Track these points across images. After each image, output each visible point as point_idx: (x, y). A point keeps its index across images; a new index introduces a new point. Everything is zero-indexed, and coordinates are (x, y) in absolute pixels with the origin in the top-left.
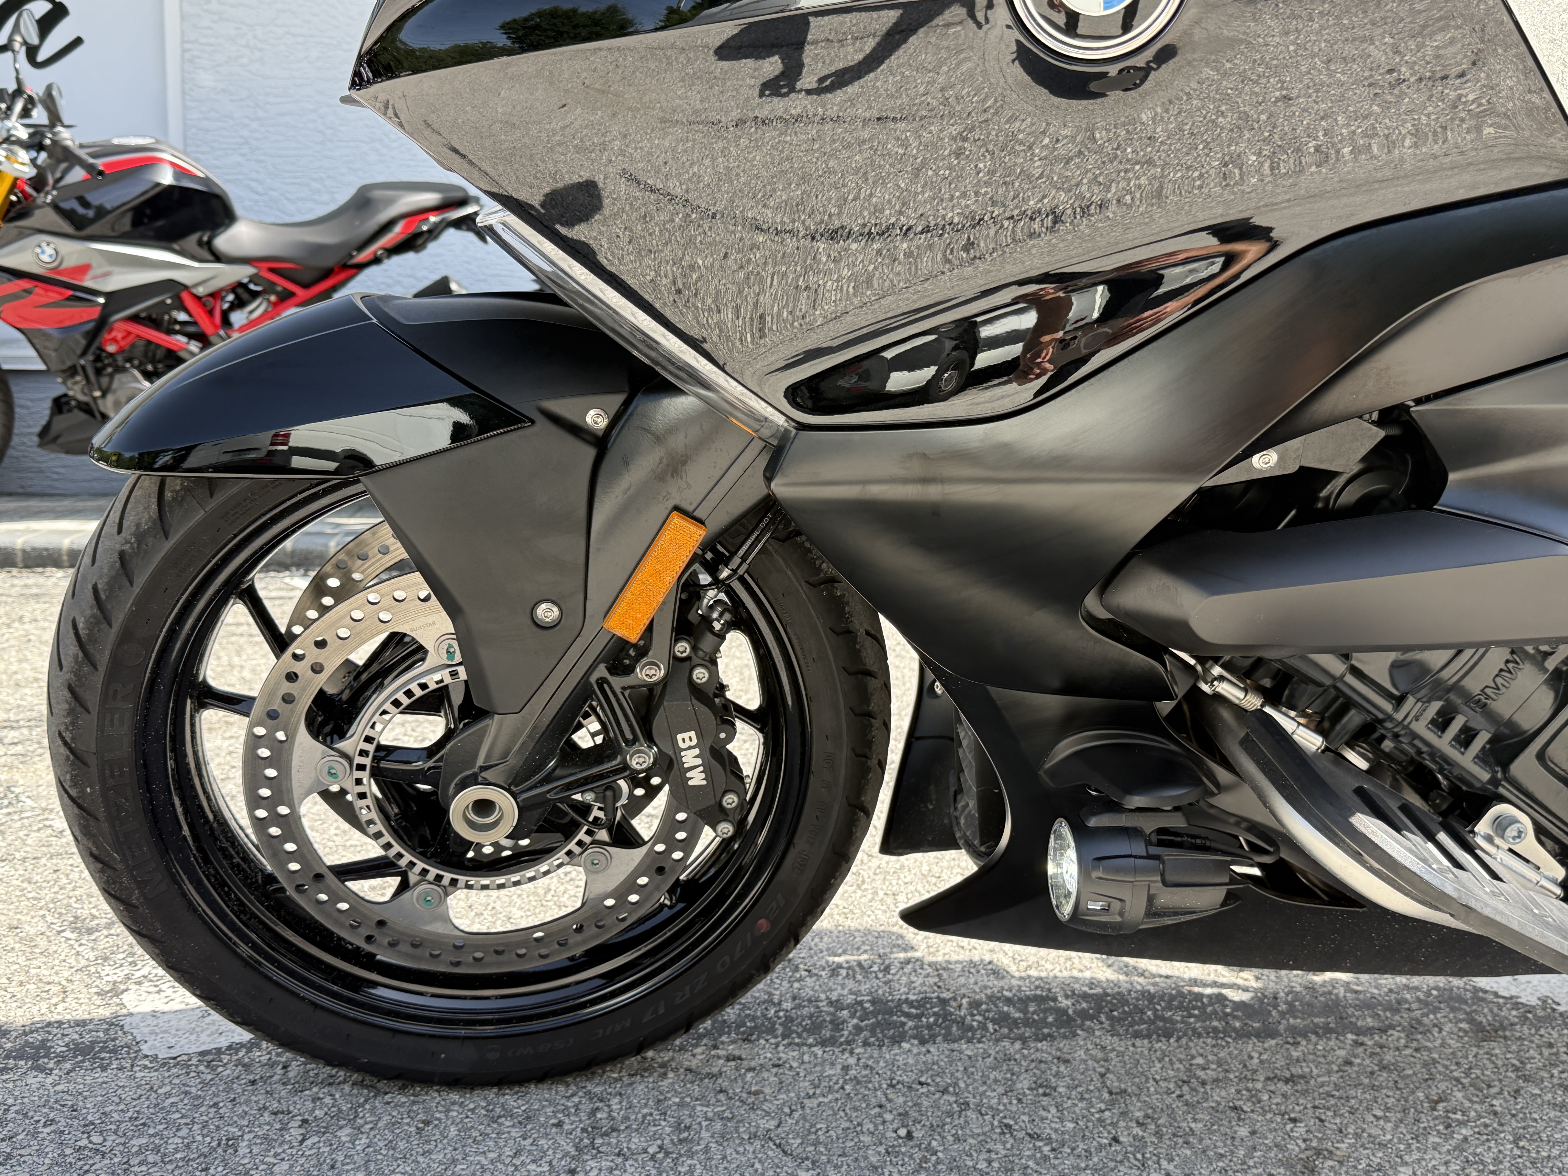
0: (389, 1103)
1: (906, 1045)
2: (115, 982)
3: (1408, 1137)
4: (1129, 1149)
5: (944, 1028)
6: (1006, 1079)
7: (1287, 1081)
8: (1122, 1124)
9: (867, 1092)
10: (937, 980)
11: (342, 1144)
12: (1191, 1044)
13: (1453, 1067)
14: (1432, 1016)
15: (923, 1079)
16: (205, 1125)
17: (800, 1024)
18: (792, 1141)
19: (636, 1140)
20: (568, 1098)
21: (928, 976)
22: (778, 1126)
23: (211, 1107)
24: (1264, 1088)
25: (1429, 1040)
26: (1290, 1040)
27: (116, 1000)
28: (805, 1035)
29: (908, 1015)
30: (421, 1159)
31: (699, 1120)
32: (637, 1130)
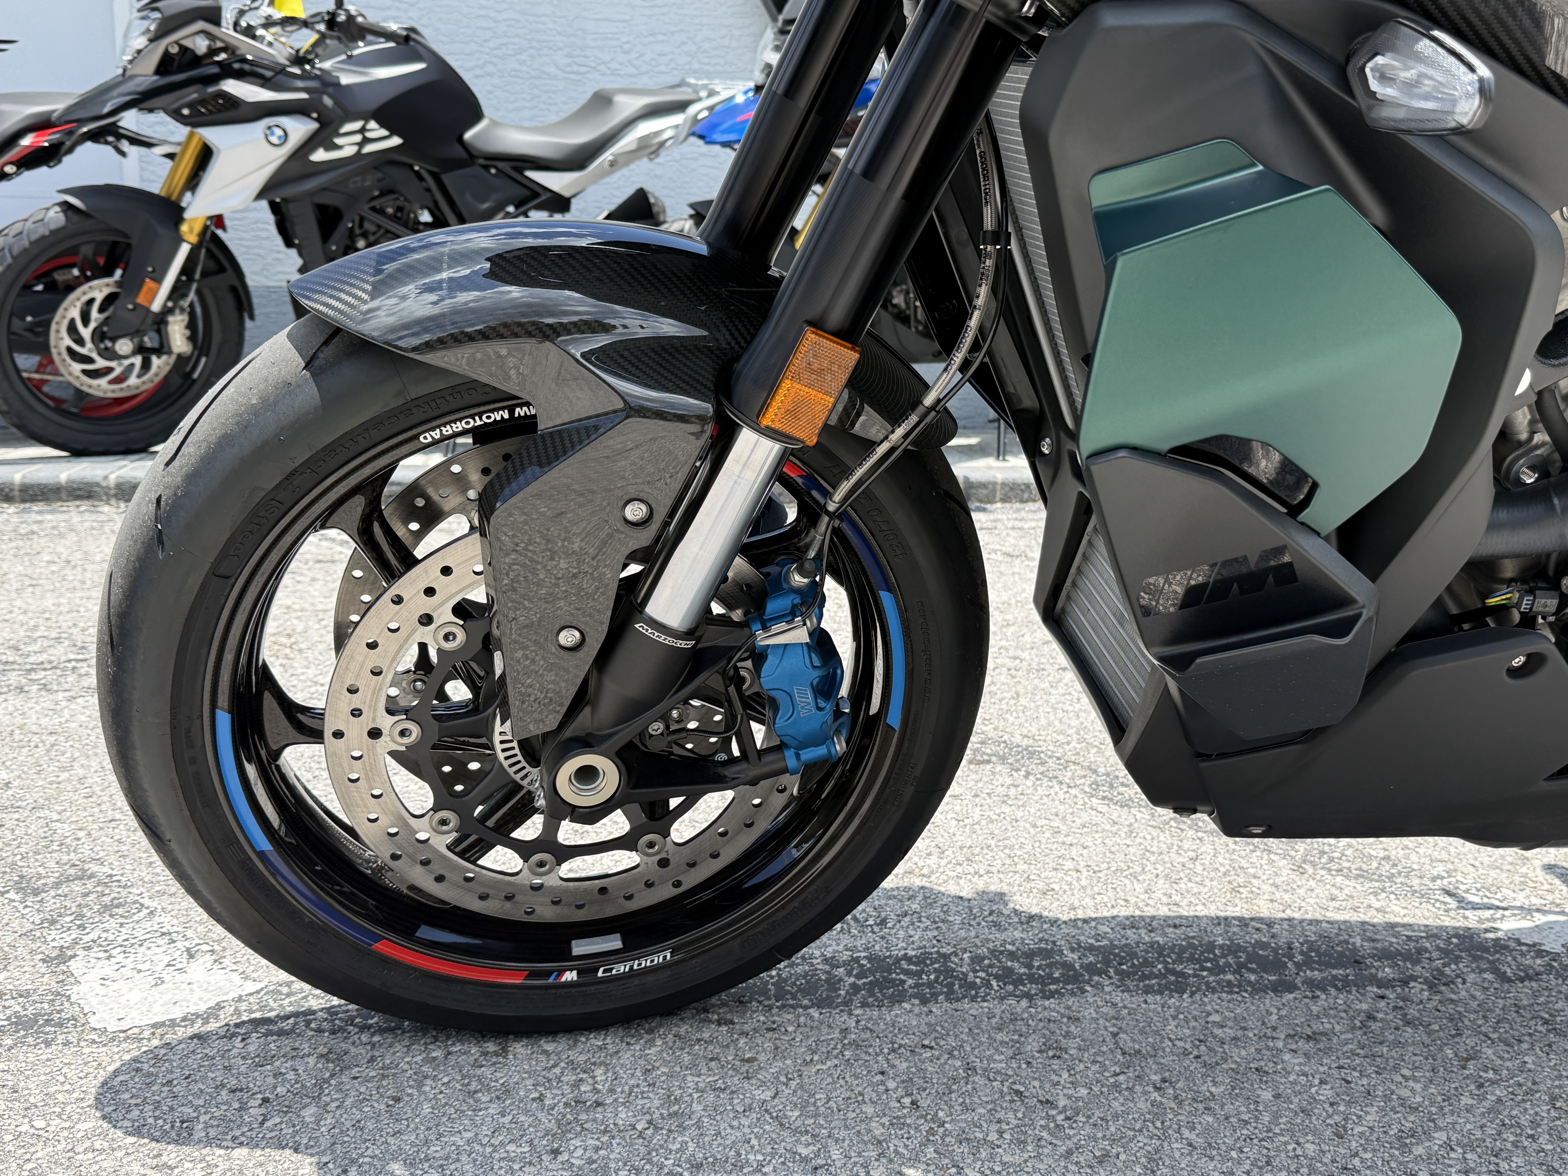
0: (355, 1078)
1: (906, 1005)
2: (62, 947)
3: (1439, 1099)
4: (1147, 1116)
5: (945, 986)
6: (1012, 1040)
7: (1309, 1038)
8: (1138, 1089)
9: (867, 1058)
10: (936, 933)
11: (305, 1125)
12: (1206, 1000)
13: (1480, 1022)
14: (1453, 966)
15: (926, 1042)
16: (157, 1105)
17: (794, 984)
18: (790, 1114)
19: (624, 1116)
20: (549, 1069)
21: (926, 929)
22: (774, 1097)
23: (164, 1085)
24: (1285, 1046)
25: (1455, 993)
26: (1309, 994)
27: (63, 967)
28: (799, 995)
29: (907, 972)
30: (391, 1140)
31: (690, 1091)
32: (624, 1104)
